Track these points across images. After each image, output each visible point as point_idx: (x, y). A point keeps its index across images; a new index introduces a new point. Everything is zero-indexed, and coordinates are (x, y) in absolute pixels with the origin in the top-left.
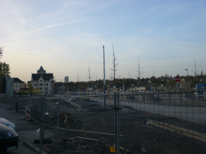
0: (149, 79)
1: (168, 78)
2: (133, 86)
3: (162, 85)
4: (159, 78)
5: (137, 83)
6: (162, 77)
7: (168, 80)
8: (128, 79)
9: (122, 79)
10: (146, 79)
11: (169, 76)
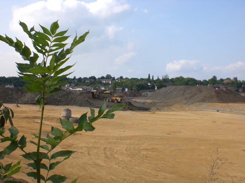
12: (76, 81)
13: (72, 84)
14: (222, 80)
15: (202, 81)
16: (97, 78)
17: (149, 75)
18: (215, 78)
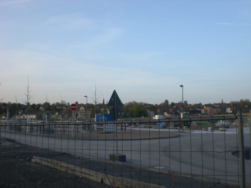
0: (42, 106)
1: (64, 105)
2: (20, 113)
3: (57, 113)
4: (53, 104)
5: (25, 109)
6: (58, 103)
7: (64, 108)
8: (15, 104)
9: (7, 104)
10: (38, 105)
11: (66, 103)
12: (30, 107)
13: (25, 111)
14: (173, 104)
15: (154, 105)
16: (51, 104)
17: (104, 100)
18: (167, 101)
